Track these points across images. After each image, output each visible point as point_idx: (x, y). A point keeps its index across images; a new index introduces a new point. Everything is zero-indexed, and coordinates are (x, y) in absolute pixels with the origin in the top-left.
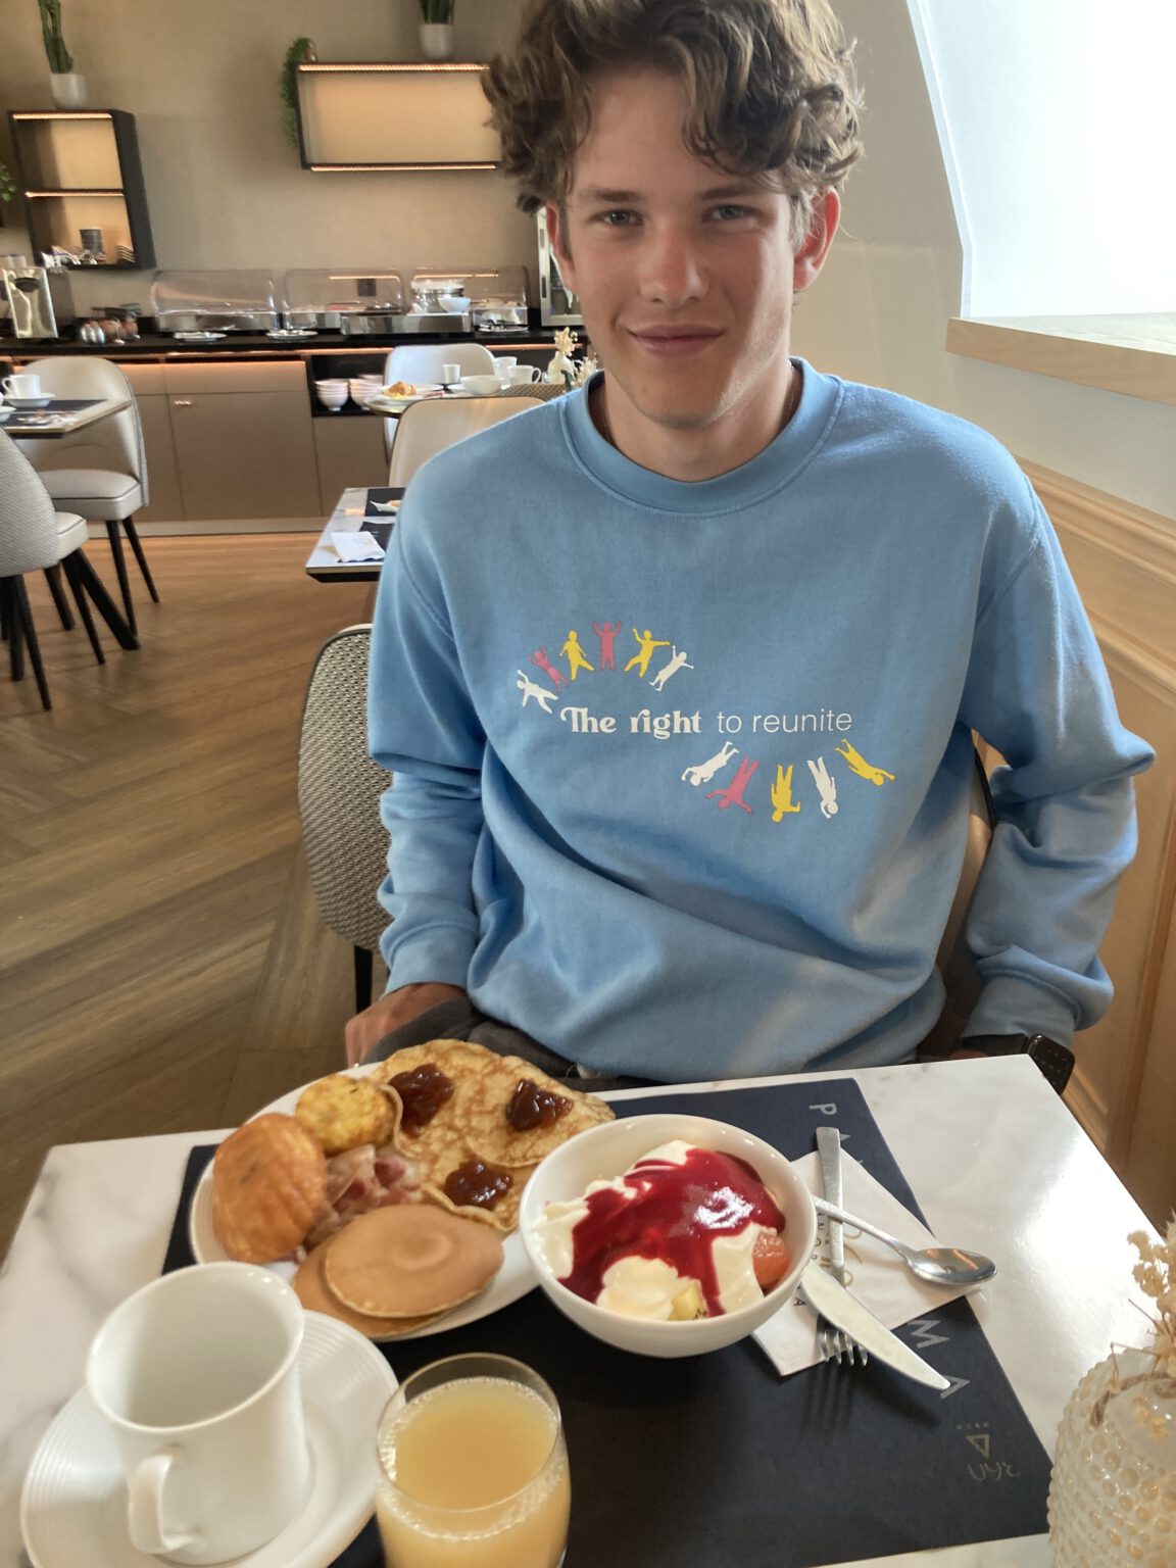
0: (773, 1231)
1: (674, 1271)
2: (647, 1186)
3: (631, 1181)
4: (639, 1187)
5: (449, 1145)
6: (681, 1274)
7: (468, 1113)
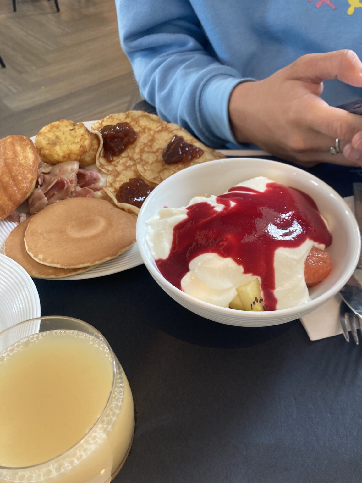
0: (322, 246)
1: (241, 269)
2: (233, 204)
3: (222, 199)
4: (227, 204)
5: (127, 168)
6: (246, 271)
7: (142, 151)
